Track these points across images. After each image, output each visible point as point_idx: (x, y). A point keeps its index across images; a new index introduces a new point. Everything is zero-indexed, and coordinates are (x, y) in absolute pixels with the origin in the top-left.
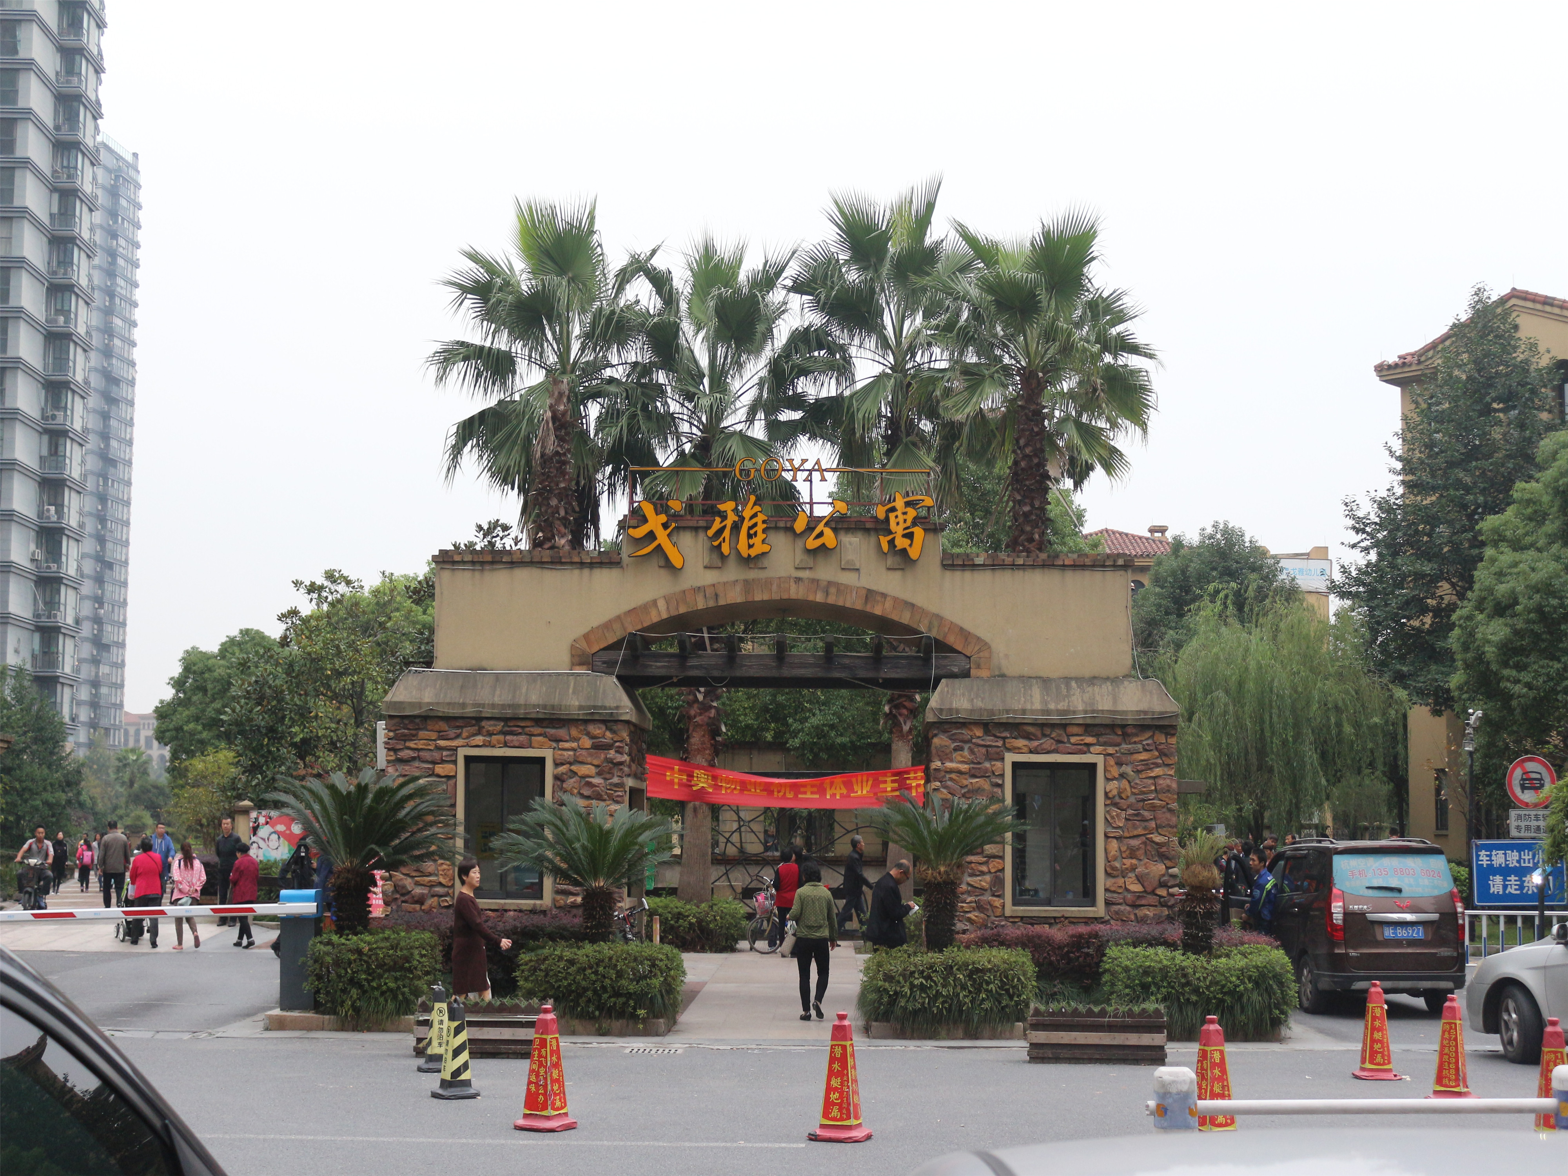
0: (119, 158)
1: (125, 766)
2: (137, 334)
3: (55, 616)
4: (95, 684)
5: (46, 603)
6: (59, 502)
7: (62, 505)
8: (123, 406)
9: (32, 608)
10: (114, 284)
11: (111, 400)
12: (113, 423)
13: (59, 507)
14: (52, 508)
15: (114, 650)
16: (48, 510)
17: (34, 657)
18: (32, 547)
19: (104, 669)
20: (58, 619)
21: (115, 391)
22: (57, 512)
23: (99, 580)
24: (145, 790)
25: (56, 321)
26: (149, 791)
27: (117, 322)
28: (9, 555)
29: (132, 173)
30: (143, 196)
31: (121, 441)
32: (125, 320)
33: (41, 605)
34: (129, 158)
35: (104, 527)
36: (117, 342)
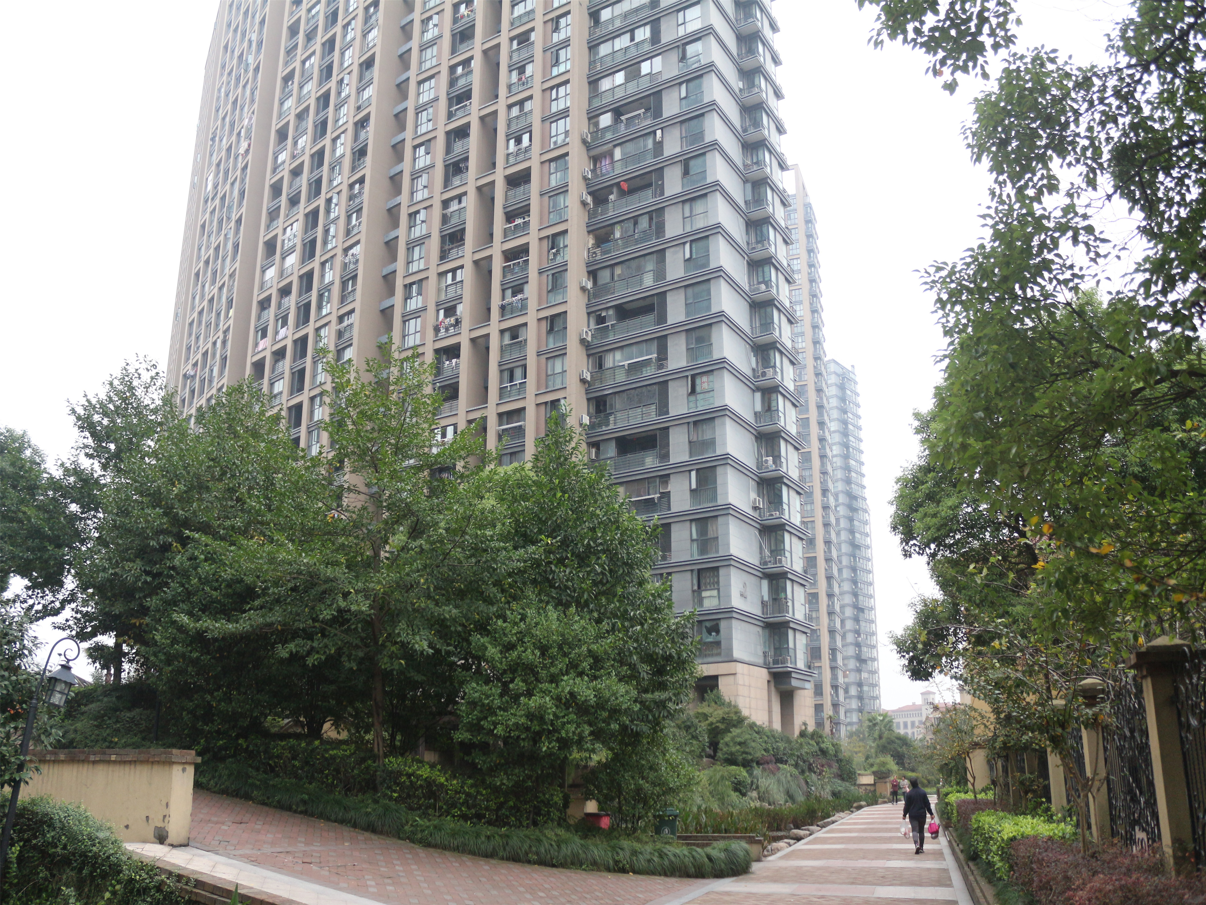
0: (843, 368)
1: (875, 725)
2: (864, 470)
3: (780, 561)
4: (860, 685)
5: (772, 552)
6: (776, 453)
7: (779, 456)
8: (860, 512)
9: (759, 556)
10: (848, 440)
11: (853, 509)
12: (856, 523)
13: (777, 458)
14: (770, 459)
15: (869, 663)
16: (766, 461)
17: (763, 604)
18: (753, 495)
19: (864, 675)
20: (784, 563)
21: (855, 504)
22: (774, 462)
23: (857, 620)
24: (891, 742)
25: (758, 289)
26: (893, 742)
27: (852, 462)
28: (727, 498)
29: (852, 375)
30: (859, 389)
31: (861, 533)
32: (856, 461)
33: (767, 553)
34: (850, 369)
35: (856, 587)
36: (853, 474)
